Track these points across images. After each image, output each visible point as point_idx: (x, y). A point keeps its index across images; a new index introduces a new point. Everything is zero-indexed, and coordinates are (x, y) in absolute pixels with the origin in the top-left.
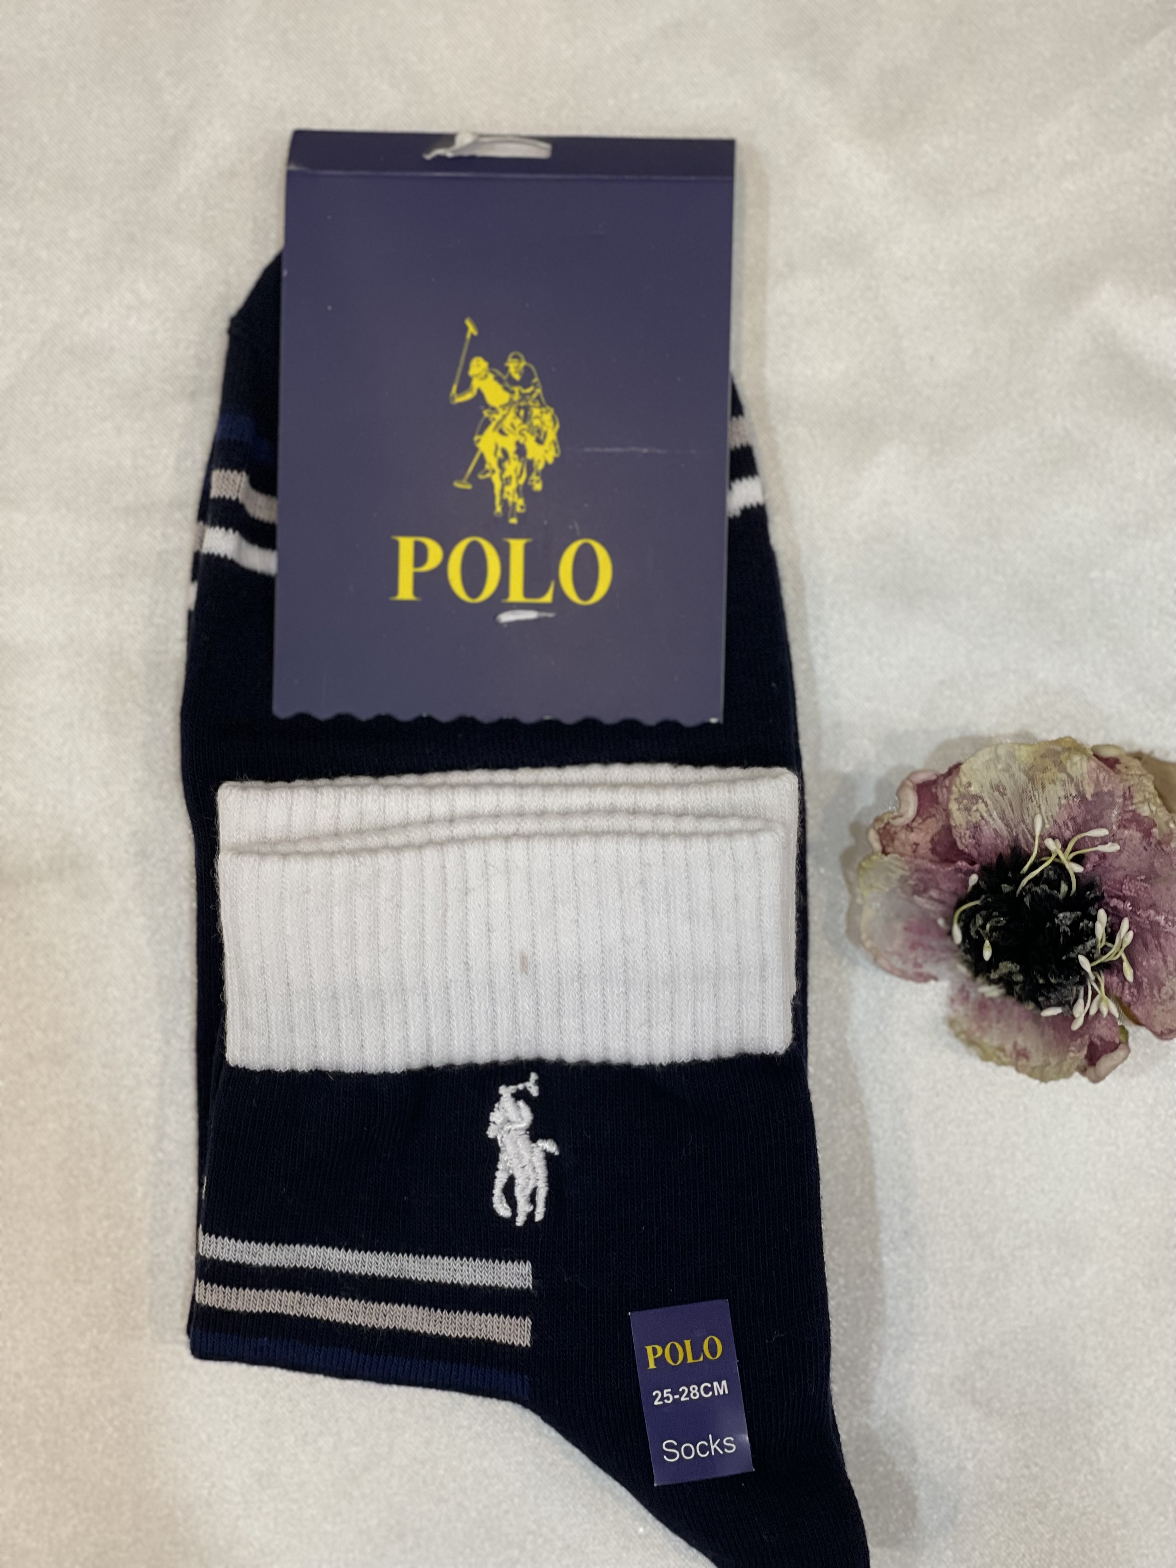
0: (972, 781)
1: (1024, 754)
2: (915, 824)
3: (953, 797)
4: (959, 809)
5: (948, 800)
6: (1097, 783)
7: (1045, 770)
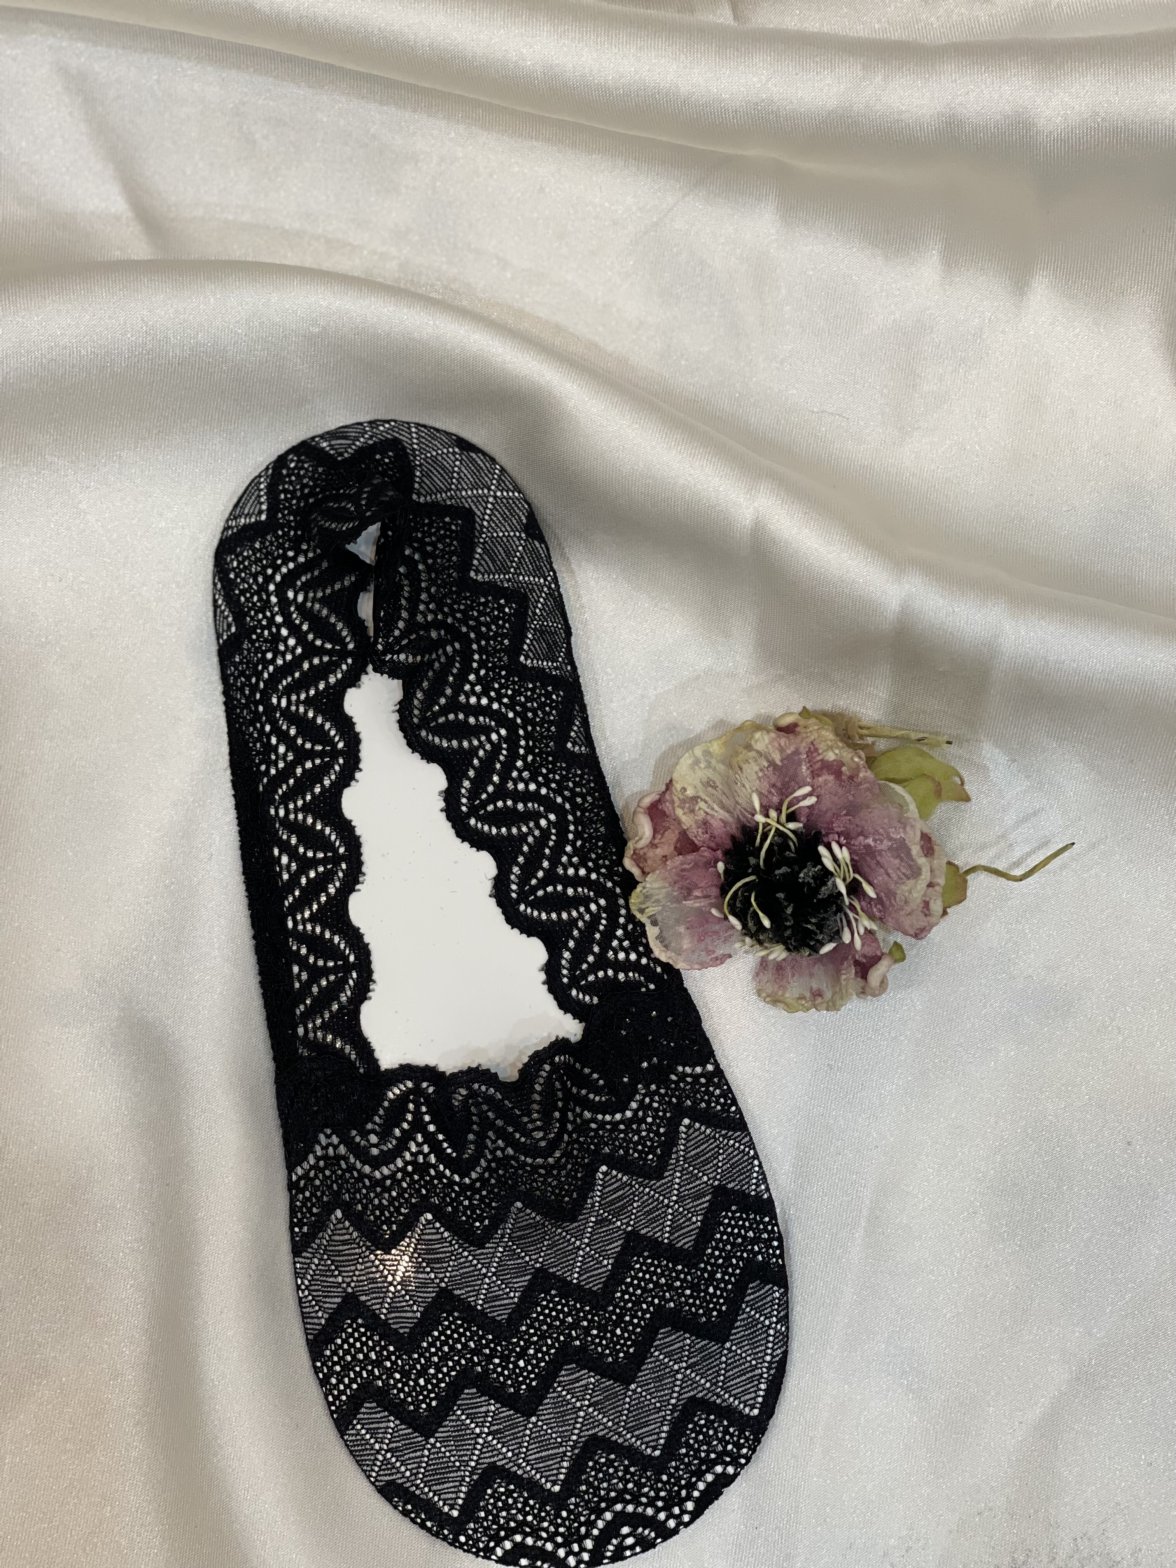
0: (685, 786)
1: (716, 748)
2: (657, 841)
3: (676, 805)
4: (684, 814)
5: (674, 809)
6: (782, 750)
7: (737, 753)
